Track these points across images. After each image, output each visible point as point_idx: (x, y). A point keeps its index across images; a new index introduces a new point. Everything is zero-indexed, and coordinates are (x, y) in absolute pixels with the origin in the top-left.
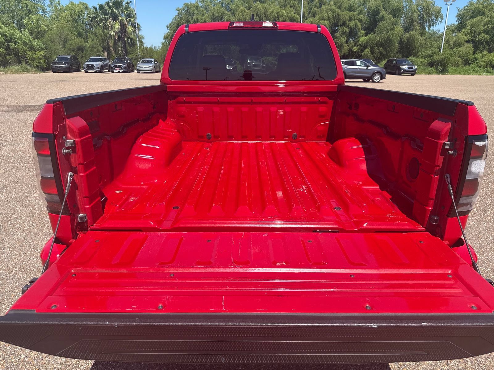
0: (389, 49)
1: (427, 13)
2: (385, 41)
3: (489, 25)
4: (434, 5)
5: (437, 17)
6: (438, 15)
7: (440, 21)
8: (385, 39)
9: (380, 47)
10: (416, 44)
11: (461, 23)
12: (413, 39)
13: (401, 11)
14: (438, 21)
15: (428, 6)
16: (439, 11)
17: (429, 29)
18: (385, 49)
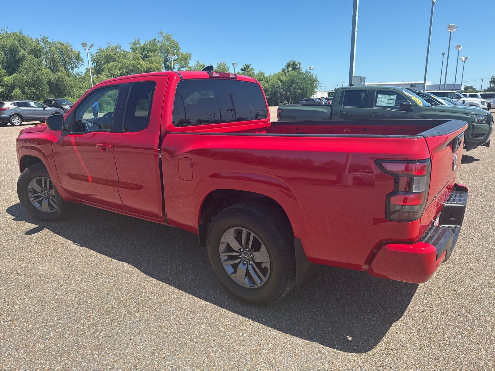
0: (41, 89)
1: (68, 56)
2: (35, 81)
3: (123, 70)
4: (72, 49)
5: (78, 61)
6: (78, 58)
7: (81, 64)
8: (34, 79)
9: (31, 88)
10: (66, 85)
11: (97, 66)
12: (62, 79)
13: (42, 52)
14: (80, 64)
15: (66, 49)
16: (79, 56)
17: (73, 71)
18: (37, 89)
